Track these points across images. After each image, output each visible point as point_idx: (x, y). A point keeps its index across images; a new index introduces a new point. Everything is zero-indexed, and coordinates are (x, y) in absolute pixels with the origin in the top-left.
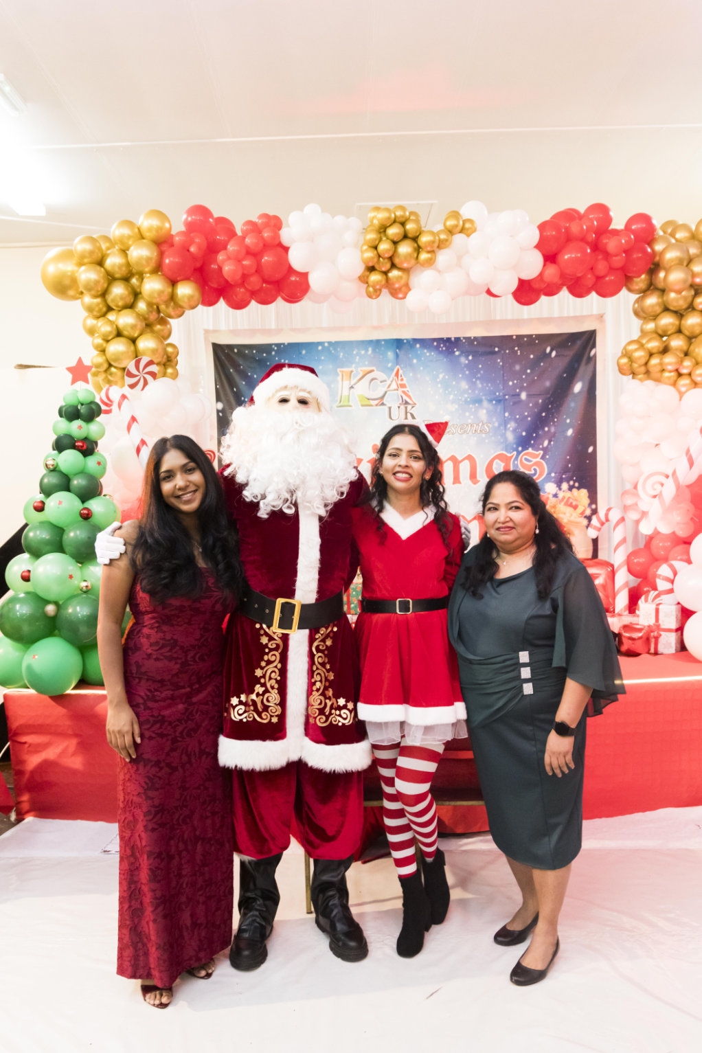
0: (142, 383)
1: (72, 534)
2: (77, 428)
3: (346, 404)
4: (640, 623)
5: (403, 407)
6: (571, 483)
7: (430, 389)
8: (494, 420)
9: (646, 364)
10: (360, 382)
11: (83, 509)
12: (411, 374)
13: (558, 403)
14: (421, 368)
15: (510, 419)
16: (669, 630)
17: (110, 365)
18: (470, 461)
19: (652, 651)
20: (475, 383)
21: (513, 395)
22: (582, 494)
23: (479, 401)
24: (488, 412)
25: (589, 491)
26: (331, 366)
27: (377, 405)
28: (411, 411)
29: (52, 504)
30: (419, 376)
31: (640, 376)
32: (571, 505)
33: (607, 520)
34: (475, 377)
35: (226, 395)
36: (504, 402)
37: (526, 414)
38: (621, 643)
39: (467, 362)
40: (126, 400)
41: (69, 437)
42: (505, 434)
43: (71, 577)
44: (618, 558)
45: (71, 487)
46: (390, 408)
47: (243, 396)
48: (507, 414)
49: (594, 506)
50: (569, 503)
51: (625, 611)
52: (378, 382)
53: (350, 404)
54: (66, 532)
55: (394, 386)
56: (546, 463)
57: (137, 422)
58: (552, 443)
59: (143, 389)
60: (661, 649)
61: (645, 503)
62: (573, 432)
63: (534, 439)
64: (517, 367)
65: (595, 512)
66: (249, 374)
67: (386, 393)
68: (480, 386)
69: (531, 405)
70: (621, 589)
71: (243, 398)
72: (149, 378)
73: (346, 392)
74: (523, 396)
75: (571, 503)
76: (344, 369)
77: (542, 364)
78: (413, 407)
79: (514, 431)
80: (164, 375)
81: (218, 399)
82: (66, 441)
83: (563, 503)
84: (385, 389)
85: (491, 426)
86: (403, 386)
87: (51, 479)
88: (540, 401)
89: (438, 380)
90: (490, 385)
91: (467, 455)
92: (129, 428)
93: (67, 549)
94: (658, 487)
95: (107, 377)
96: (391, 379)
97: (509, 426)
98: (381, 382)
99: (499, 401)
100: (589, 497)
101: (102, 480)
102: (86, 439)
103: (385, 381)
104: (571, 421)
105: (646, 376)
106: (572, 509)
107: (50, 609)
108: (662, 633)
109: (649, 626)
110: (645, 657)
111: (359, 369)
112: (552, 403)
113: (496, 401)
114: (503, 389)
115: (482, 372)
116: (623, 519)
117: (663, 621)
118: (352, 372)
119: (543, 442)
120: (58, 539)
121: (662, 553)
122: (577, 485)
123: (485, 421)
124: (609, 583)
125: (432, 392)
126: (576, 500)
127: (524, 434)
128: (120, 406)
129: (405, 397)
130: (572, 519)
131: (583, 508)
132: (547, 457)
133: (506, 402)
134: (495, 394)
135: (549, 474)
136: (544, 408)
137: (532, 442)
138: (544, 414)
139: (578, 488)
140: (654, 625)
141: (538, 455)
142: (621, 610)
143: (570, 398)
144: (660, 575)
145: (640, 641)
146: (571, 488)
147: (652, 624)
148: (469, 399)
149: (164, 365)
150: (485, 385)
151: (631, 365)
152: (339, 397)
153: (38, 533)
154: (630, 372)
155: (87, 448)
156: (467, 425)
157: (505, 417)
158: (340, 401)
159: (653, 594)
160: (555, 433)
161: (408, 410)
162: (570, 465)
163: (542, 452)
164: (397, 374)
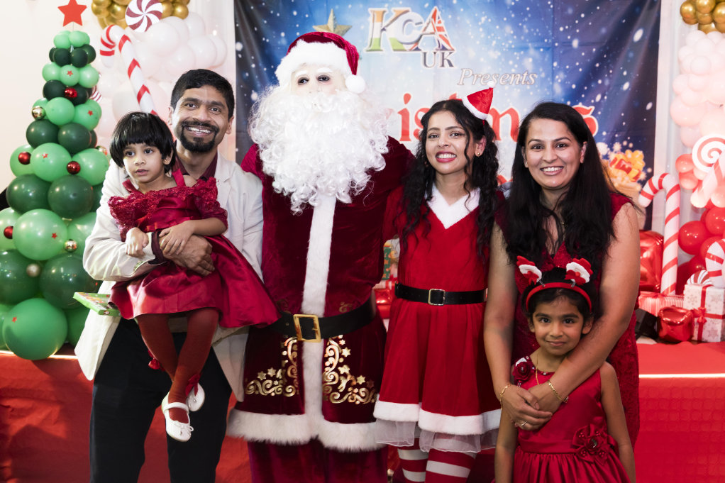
0: (145, 23)
1: (57, 190)
2: (68, 74)
3: (377, 48)
4: (685, 307)
5: (439, 53)
6: (625, 143)
7: (470, 33)
8: (541, 70)
9: (712, 11)
10: (394, 23)
11: (70, 163)
12: (450, 17)
13: (615, 52)
14: (462, 10)
15: (559, 70)
16: (717, 317)
17: (113, 2)
18: (512, 116)
19: (695, 337)
20: (521, 28)
21: (564, 43)
22: (637, 156)
23: (526, 49)
24: (535, 61)
25: (644, 153)
26: (361, 6)
27: (410, 50)
28: (448, 58)
29: (38, 156)
30: (458, 18)
31: (706, 26)
32: (623, 168)
33: (661, 187)
34: (521, 22)
35: (246, 35)
36: (553, 51)
37: (577, 64)
38: (660, 328)
39: (513, 4)
40: (127, 41)
41: (58, 83)
42: (552, 85)
43: (54, 236)
44: (670, 230)
45: (60, 139)
46: (425, 54)
47: (264, 37)
48: (555, 64)
49: (649, 170)
50: (621, 166)
51: (671, 291)
52: (413, 24)
53: (382, 48)
54: (53, 186)
55: (430, 29)
56: (597, 119)
57: (139, 66)
58: (606, 98)
59: (146, 30)
60: (705, 336)
61: (702, 171)
62: (629, 87)
63: (586, 93)
64: (570, 11)
65: (650, 176)
66: (272, 12)
67: (421, 36)
68: (527, 31)
69: (583, 54)
70: (669, 266)
71: (264, 39)
72: (154, 18)
73: (377, 35)
74: (575, 43)
75: (624, 166)
76: (376, 9)
77: (598, 8)
78: (451, 53)
79: (563, 83)
80: (173, 13)
81: (238, 39)
82: (56, 89)
83: (613, 166)
84: (420, 32)
85: (536, 76)
86: (440, 29)
87: (38, 129)
88: (594, 50)
89: (480, 23)
90: (537, 30)
91: (508, 108)
92: (130, 72)
93: (52, 205)
94: (715, 154)
95: (109, 15)
96: (428, 21)
97: (557, 77)
98: (417, 24)
99: (547, 49)
100: (645, 160)
101: (95, 130)
102: (78, 85)
103: (421, 23)
104: (628, 73)
105: (713, 25)
106: (625, 173)
107: (33, 269)
108: (707, 319)
109: (693, 311)
110: (685, 344)
111: (393, 9)
112: (607, 52)
113: (543, 48)
114: (553, 35)
115: (530, 15)
116: (678, 187)
117: (709, 306)
118: (384, 12)
119: (596, 96)
120: (44, 194)
121: (718, 228)
122: (631, 145)
123: (530, 71)
124: (657, 258)
125: (472, 37)
126: (629, 163)
127: (574, 86)
128: (120, 47)
129: (442, 42)
130: (624, 183)
131: (637, 172)
132: (599, 113)
133: (555, 50)
134: (544, 41)
135: (600, 132)
136: (599, 58)
137: (583, 96)
138: (597, 65)
139: (633, 150)
140: (699, 308)
141: (589, 111)
142: (667, 289)
143: (628, 48)
144: (710, 254)
145: (681, 326)
146: (624, 149)
147: (696, 308)
148: (513, 46)
149: (173, 3)
150: (532, 30)
151: (695, 14)
152: (369, 40)
153: (23, 186)
154: (694, 21)
155: (79, 95)
156: (510, 75)
157: (553, 67)
158: (370, 46)
159: (703, 274)
160: (609, 86)
161: (445, 57)
162: (624, 123)
163: (593, 108)
164: (434, 16)
